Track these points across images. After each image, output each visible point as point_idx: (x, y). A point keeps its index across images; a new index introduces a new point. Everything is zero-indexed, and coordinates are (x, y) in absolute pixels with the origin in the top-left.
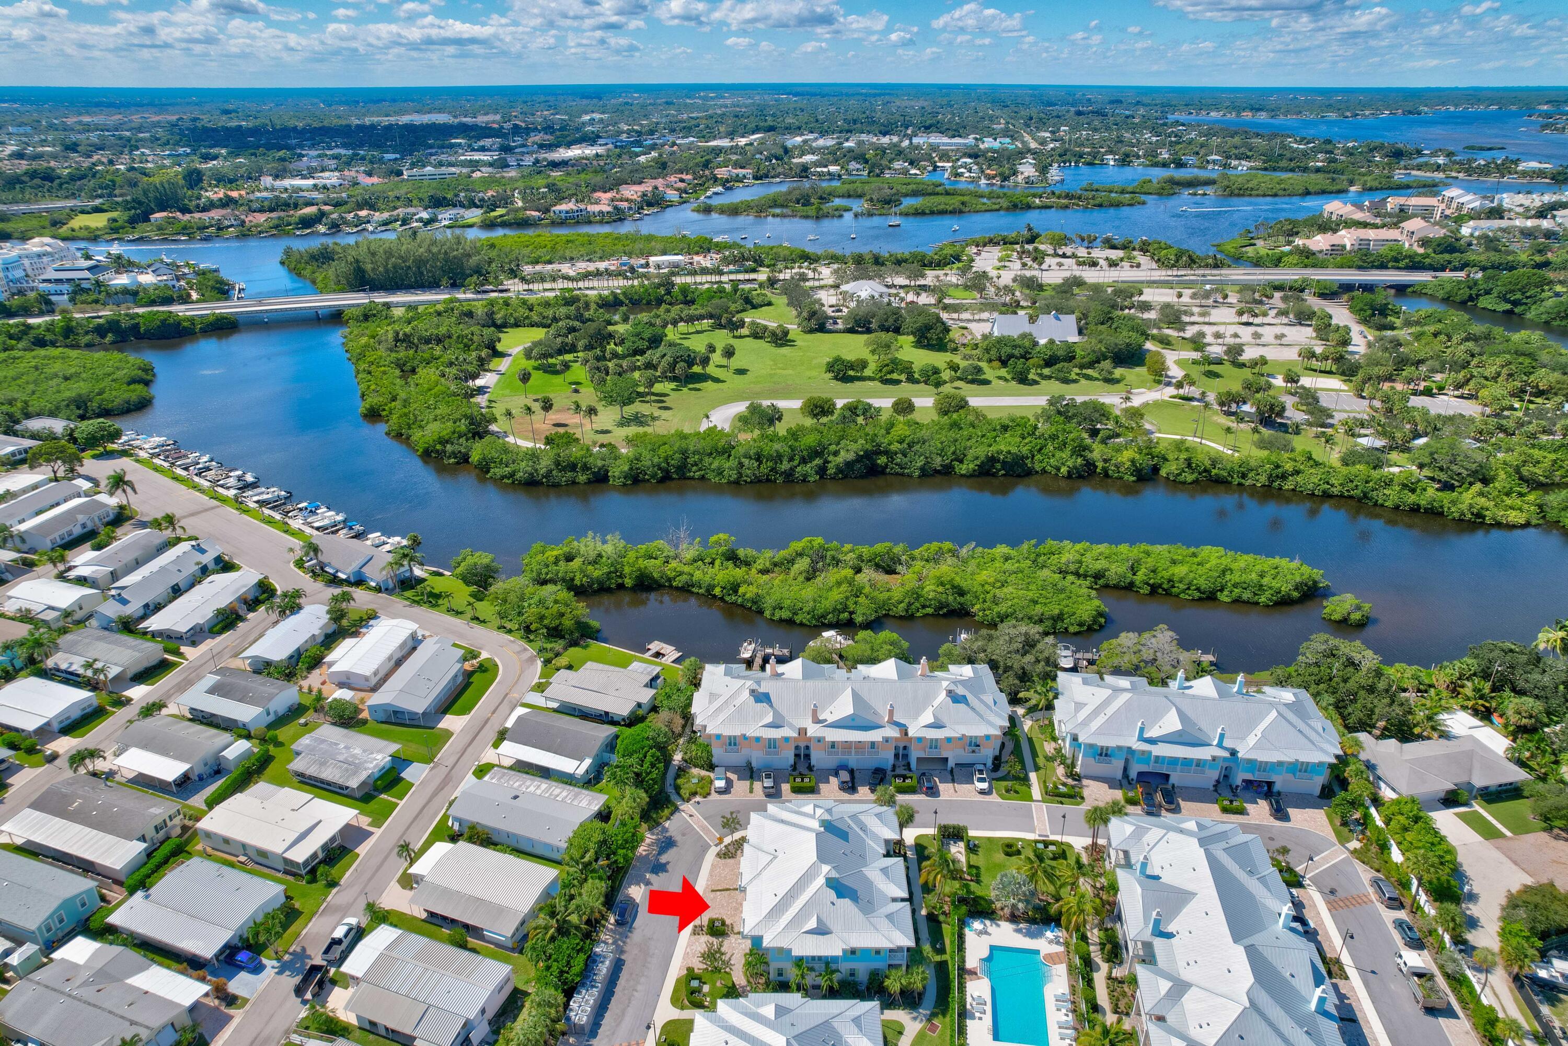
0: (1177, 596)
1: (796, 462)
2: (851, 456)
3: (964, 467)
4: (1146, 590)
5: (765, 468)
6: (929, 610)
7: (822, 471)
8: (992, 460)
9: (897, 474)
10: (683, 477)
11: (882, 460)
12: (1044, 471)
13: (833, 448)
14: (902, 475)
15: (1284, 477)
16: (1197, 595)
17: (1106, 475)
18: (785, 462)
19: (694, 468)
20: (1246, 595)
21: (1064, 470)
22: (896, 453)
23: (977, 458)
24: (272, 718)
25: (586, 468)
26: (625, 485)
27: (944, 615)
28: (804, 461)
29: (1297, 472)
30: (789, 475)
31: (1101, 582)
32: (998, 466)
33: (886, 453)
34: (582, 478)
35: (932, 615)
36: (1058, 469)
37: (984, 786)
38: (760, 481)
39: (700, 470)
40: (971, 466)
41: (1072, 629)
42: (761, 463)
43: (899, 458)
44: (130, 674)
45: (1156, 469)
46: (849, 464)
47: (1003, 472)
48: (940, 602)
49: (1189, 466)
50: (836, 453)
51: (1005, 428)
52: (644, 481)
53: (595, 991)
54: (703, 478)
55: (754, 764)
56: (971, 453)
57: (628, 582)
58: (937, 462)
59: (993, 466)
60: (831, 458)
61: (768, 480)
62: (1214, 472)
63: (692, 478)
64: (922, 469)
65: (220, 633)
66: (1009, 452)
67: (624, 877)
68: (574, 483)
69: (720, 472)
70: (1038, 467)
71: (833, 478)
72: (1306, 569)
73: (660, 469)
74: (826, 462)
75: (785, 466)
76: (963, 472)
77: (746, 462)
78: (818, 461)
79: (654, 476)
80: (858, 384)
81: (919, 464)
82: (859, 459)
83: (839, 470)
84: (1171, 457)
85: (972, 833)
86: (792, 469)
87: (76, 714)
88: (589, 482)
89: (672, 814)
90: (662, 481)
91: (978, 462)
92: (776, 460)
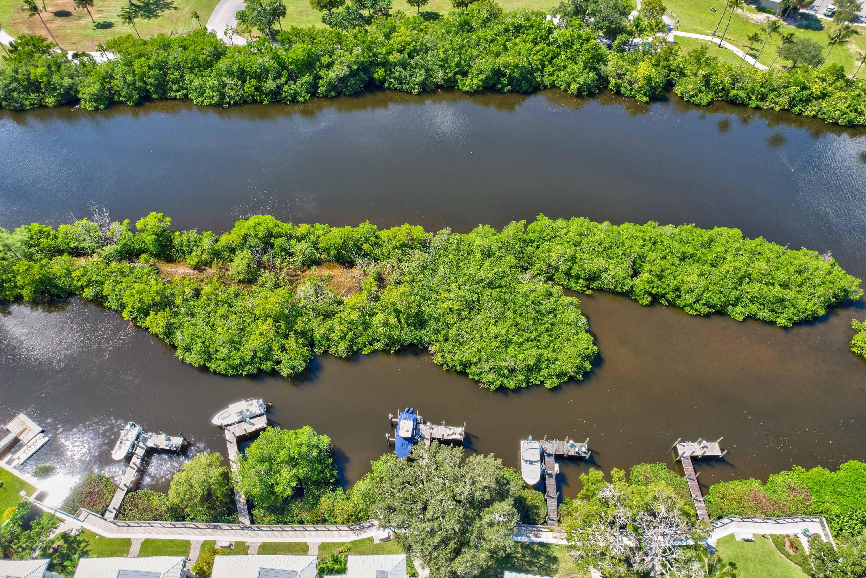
0: (681, 308)
1: (283, 79)
2: (344, 71)
3: (468, 82)
4: (646, 300)
5: (250, 85)
6: (380, 346)
7: (313, 88)
8: (498, 73)
9: (395, 89)
10: (164, 98)
11: (379, 74)
12: (553, 86)
13: (325, 60)
14: (401, 90)
15: (807, 101)
16: (705, 310)
17: (618, 92)
18: (270, 81)
19: (175, 87)
20: (764, 314)
21: (574, 87)
22: (395, 65)
23: (481, 72)
25: (52, 88)
26: (97, 109)
28: (293, 77)
29: (824, 95)
30: (276, 96)
31: (595, 285)
32: (505, 80)
33: (385, 64)
34: (50, 100)
35: (383, 351)
36: (569, 85)
38: (245, 102)
39: (182, 89)
40: (475, 81)
42: (244, 82)
43: (398, 72)
45: (670, 85)
46: (343, 80)
47: (509, 88)
48: (391, 337)
49: (707, 83)
50: (329, 66)
51: (518, 29)
52: (121, 103)
54: (185, 98)
56: (477, 65)
58: (439, 75)
59: (499, 81)
60: (322, 73)
61: (254, 101)
62: (733, 92)
63: (175, 98)
64: (423, 84)
66: (516, 66)
68: (41, 106)
69: (201, 91)
70: (547, 81)
71: (325, 97)
72: (839, 273)
73: (136, 89)
74: (317, 77)
75: (270, 85)
76: (466, 89)
77: (229, 80)
78: (308, 78)
79: (129, 97)
81: (419, 79)
82: (353, 74)
83: (332, 87)
84: (688, 70)
86: (279, 87)
88: (59, 105)
91: (483, 77)
92: (260, 77)
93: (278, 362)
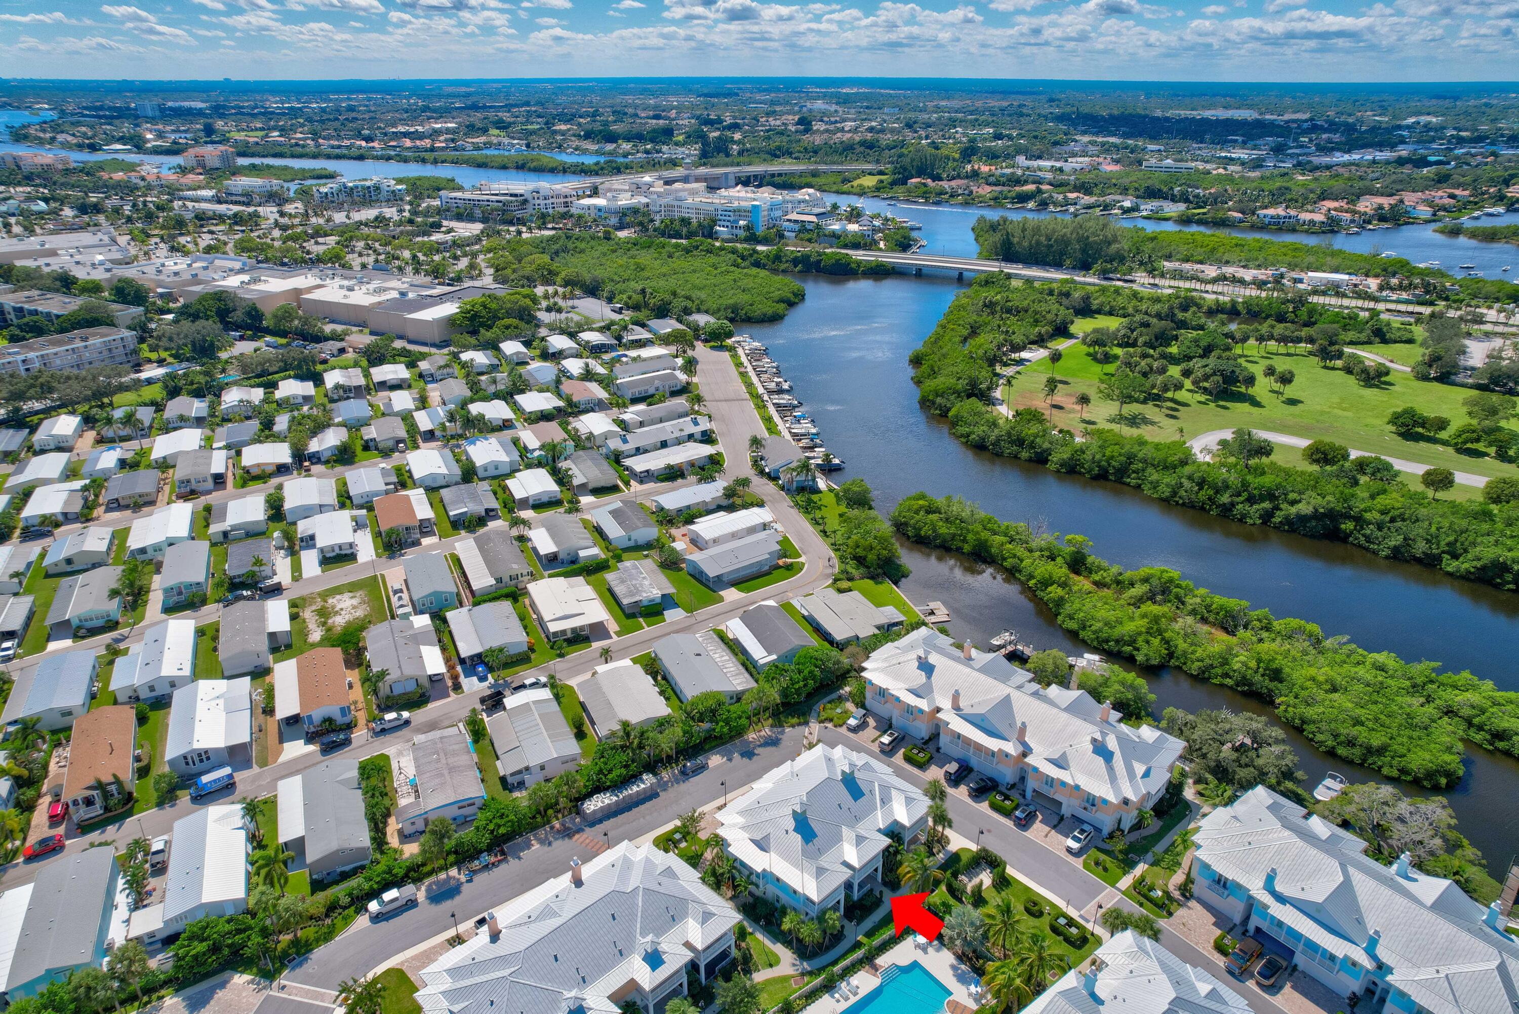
1: (1241, 499)
2: (1308, 510)
3: (1455, 563)
5: (1203, 495)
6: (1229, 682)
7: (1267, 517)
8: (1501, 566)
9: (1360, 546)
10: (1119, 481)
11: (1348, 526)
13: (1292, 496)
14: (1367, 549)
18: (1227, 496)
22: (1369, 523)
23: (1478, 559)
24: (631, 543)
25: (1032, 446)
26: (1058, 471)
28: (1251, 500)
30: (1226, 510)
31: (1494, 743)
32: (1509, 577)
33: (1359, 520)
34: (1025, 455)
35: (1231, 688)
37: (1075, 845)
38: (1193, 507)
39: (1139, 478)
40: (1465, 566)
41: (1385, 771)
42: (1201, 489)
43: (1370, 530)
44: (591, 486)
46: (1303, 519)
47: (1512, 586)
48: (1244, 677)
50: (1293, 503)
52: (1080, 473)
53: (615, 798)
54: (1139, 487)
55: (894, 722)
56: (1475, 551)
57: (967, 548)
58: (1420, 548)
59: (1500, 575)
60: (1284, 506)
61: (1202, 508)
63: (1128, 484)
64: (1396, 550)
65: (662, 481)
67: (718, 746)
68: (1016, 457)
69: (1155, 485)
71: (1277, 528)
73: (1099, 466)
74: (1277, 508)
75: (1225, 498)
76: (1449, 569)
77: (1187, 484)
78: (1267, 505)
79: (1090, 471)
80: (1422, 444)
81: (1392, 544)
82: (1316, 516)
83: (1288, 520)
85: (1010, 871)
86: (1233, 505)
87: (545, 499)
88: (1030, 460)
89: (799, 724)
90: (1096, 478)
91: (1479, 564)
92: (1219, 490)
93: (1138, 649)
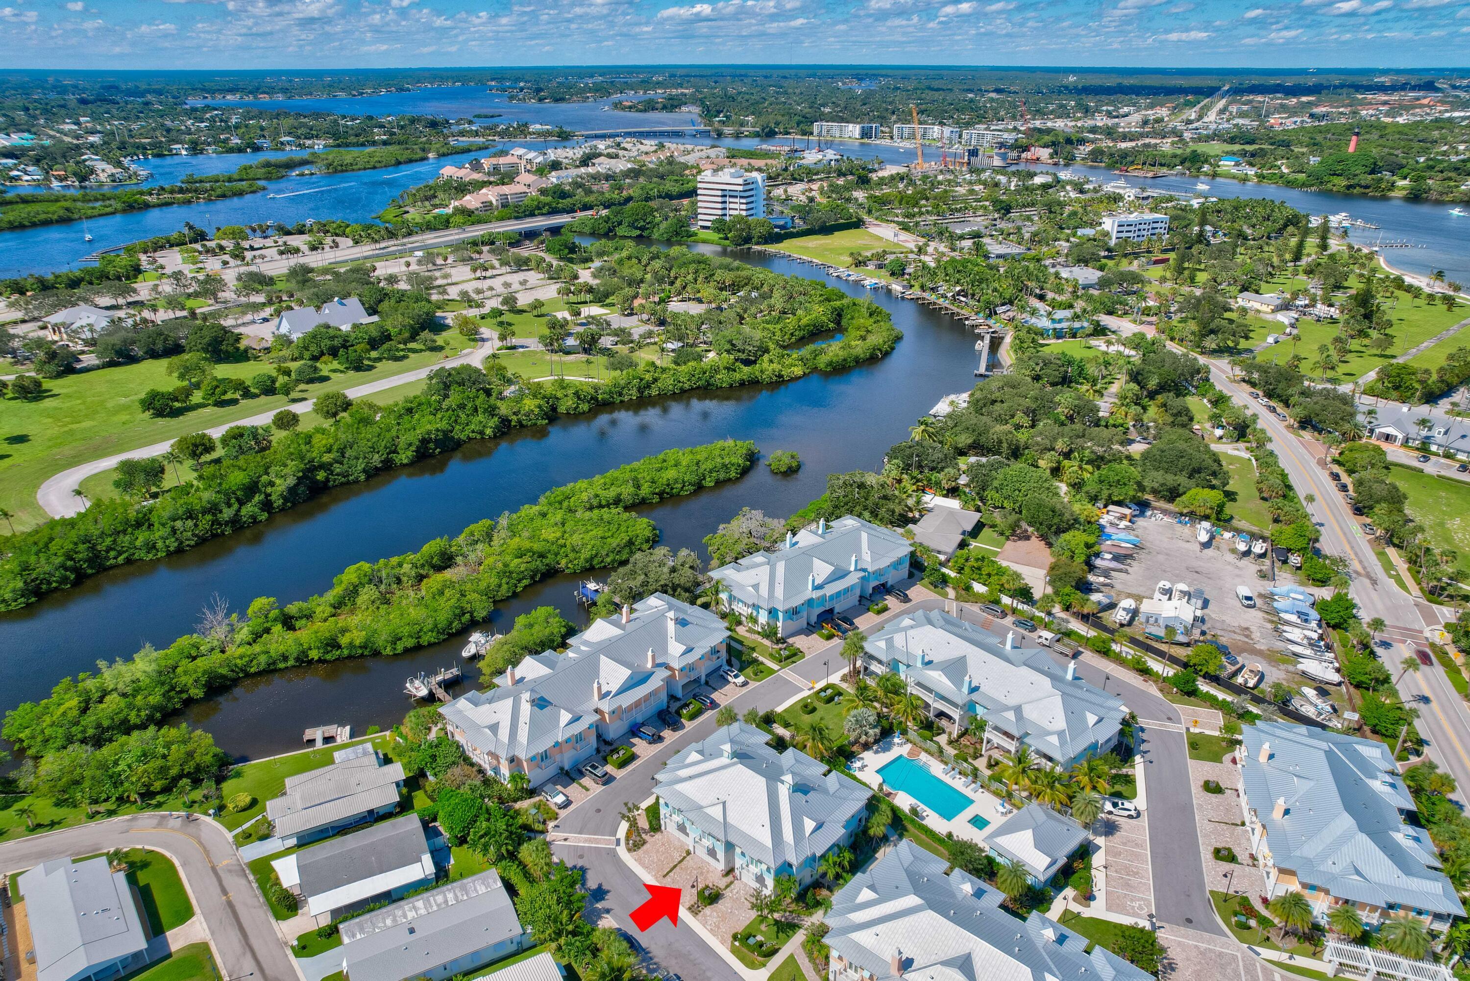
0: (678, 495)
1: (236, 506)
2: (291, 481)
3: (402, 456)
4: (656, 499)
5: (204, 524)
7: (267, 505)
8: (424, 441)
9: (342, 484)
10: (101, 570)
11: (321, 476)
12: (469, 438)
13: (266, 479)
14: (348, 483)
15: (648, 386)
16: (692, 488)
17: (522, 426)
18: (225, 510)
19: (112, 554)
20: (722, 476)
21: (488, 431)
22: (331, 465)
23: (410, 445)
27: (541, 581)
28: (241, 503)
29: (655, 380)
30: (235, 522)
31: (627, 504)
32: (432, 445)
33: (322, 466)
36: (482, 433)
37: (741, 679)
38: (204, 540)
39: (120, 553)
40: (409, 453)
42: (197, 520)
43: (337, 468)
45: (554, 409)
46: (292, 490)
47: (438, 450)
48: (534, 569)
49: (579, 398)
50: (272, 484)
51: (410, 411)
54: (129, 561)
55: (566, 767)
56: (402, 441)
58: (376, 460)
59: (428, 449)
60: (269, 490)
61: (215, 536)
62: (600, 397)
64: (365, 471)
66: (437, 430)
69: (149, 547)
70: (463, 437)
71: (282, 510)
72: (739, 443)
73: (66, 569)
74: (268, 495)
75: (227, 514)
76: (404, 462)
77: (178, 524)
78: (257, 498)
79: (64, 580)
81: (360, 468)
82: (299, 481)
83: (285, 499)
84: (559, 394)
85: (778, 709)
86: (236, 515)
91: (413, 448)
92: (213, 509)
